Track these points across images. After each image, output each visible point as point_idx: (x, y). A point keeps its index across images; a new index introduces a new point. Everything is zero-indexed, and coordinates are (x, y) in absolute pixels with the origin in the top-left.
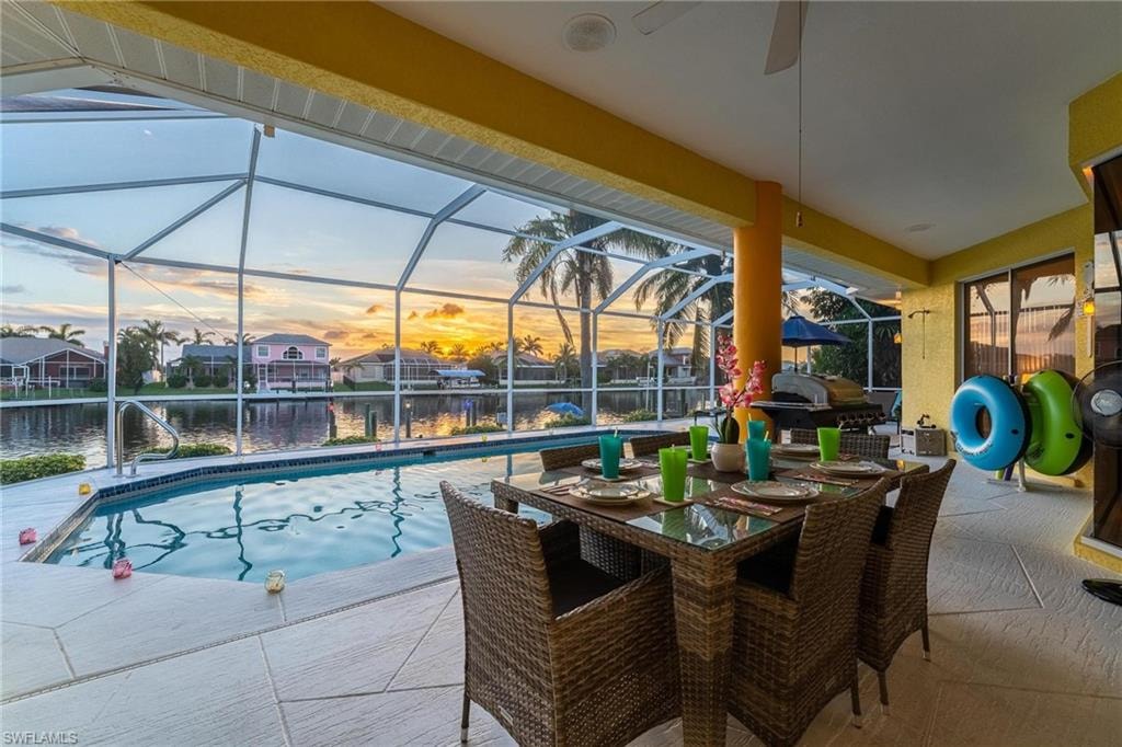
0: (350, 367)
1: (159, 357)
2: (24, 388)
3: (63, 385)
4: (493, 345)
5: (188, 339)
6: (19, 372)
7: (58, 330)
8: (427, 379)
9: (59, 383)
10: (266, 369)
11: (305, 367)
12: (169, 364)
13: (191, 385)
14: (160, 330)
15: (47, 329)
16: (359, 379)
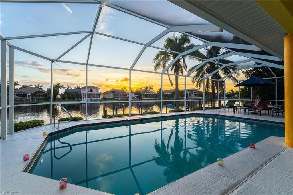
0: (104, 94)
1: (59, 92)
2: (30, 99)
3: (38, 99)
4: (140, 88)
5: (66, 88)
6: (29, 96)
7: (37, 86)
8: (124, 97)
9: (37, 98)
10: (84, 95)
11: (94, 94)
12: (62, 94)
13: (67, 99)
14: (60, 85)
15: (35, 85)
16: (107, 97)
